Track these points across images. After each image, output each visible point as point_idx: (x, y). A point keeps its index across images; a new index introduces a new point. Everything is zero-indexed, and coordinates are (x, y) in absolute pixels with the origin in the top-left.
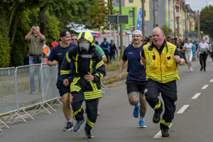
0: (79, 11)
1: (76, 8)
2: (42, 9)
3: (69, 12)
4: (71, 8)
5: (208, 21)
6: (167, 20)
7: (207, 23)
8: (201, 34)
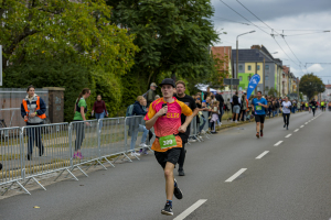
0: (200, 75)
1: (198, 72)
2: (173, 72)
3: (193, 75)
4: (194, 72)
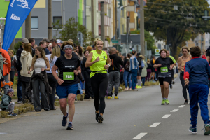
5: (163, 12)
6: (82, 7)
7: (161, 16)
8: (146, 36)
